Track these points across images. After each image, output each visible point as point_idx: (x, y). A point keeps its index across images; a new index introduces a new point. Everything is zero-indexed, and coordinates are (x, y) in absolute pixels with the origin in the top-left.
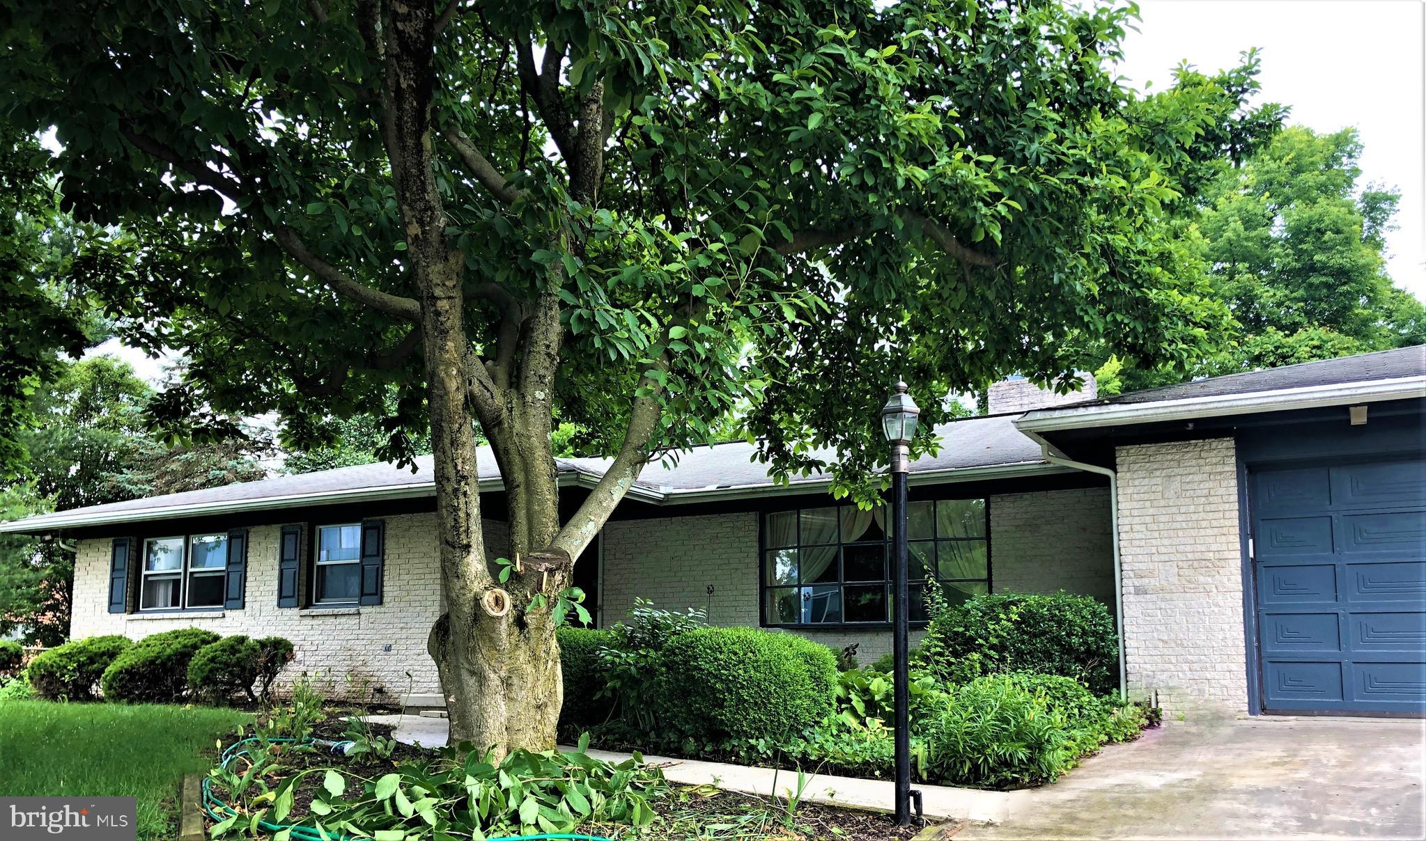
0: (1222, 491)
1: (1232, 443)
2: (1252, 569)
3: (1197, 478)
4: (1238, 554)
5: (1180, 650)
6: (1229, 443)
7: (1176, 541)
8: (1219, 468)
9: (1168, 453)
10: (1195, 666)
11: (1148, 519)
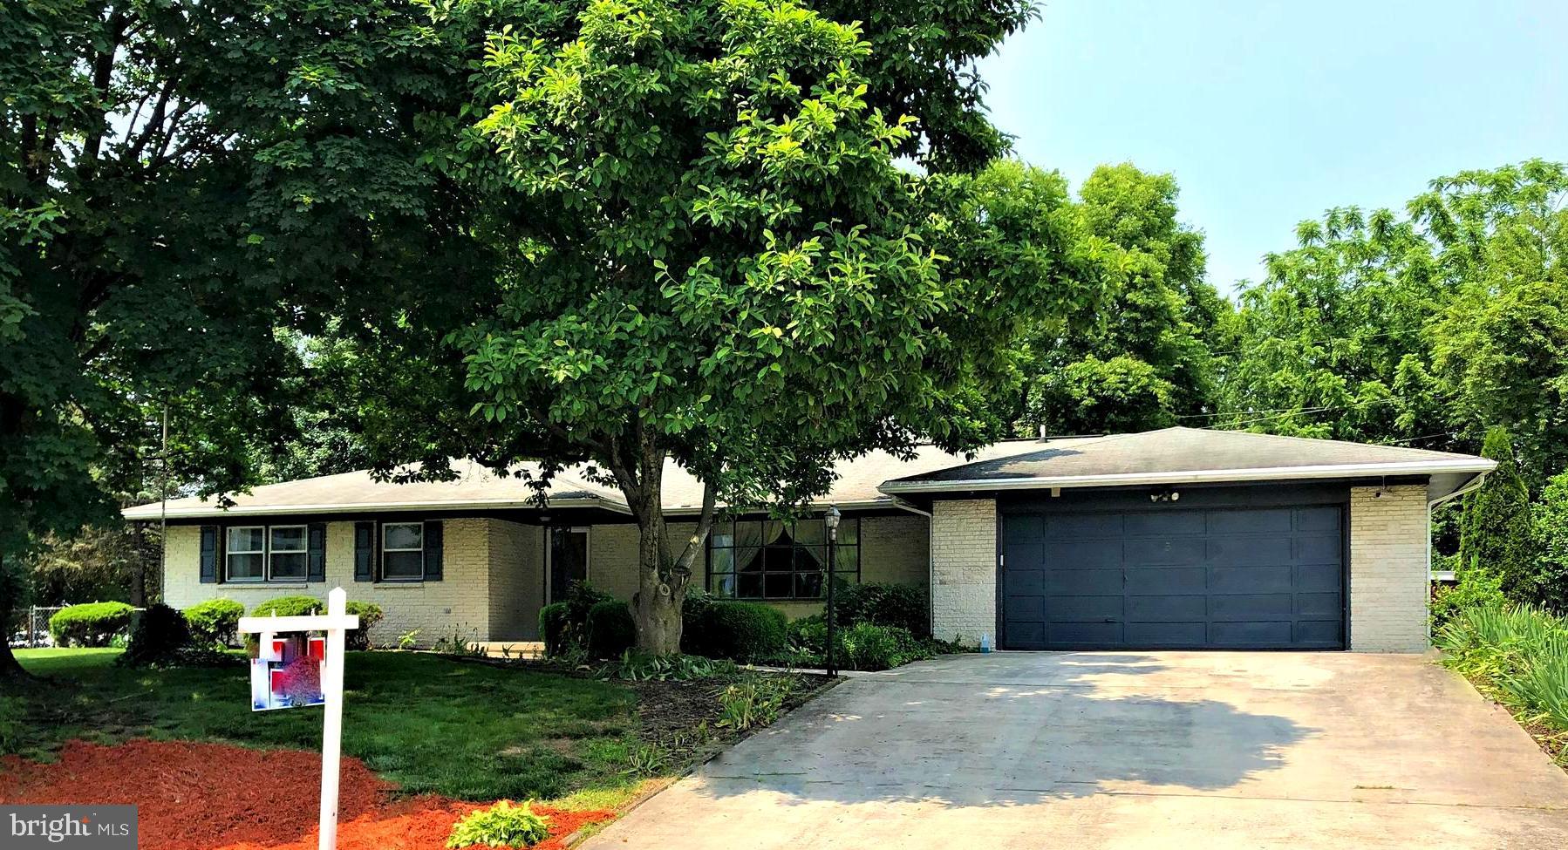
0: (988, 528)
1: (995, 502)
2: (1002, 573)
3: (976, 520)
4: (995, 564)
5: (961, 616)
6: (993, 502)
7: (962, 555)
8: (987, 516)
9: (961, 505)
10: (970, 624)
11: (949, 543)
